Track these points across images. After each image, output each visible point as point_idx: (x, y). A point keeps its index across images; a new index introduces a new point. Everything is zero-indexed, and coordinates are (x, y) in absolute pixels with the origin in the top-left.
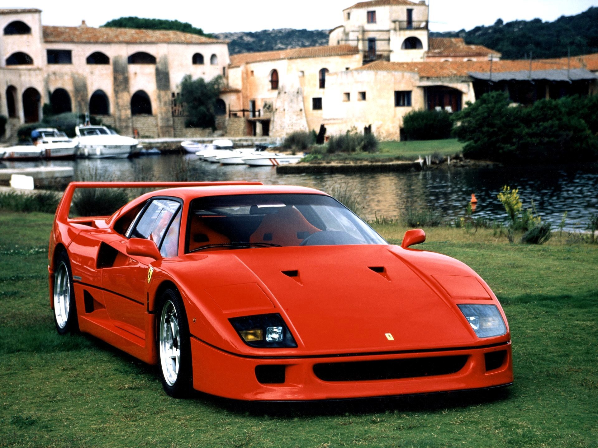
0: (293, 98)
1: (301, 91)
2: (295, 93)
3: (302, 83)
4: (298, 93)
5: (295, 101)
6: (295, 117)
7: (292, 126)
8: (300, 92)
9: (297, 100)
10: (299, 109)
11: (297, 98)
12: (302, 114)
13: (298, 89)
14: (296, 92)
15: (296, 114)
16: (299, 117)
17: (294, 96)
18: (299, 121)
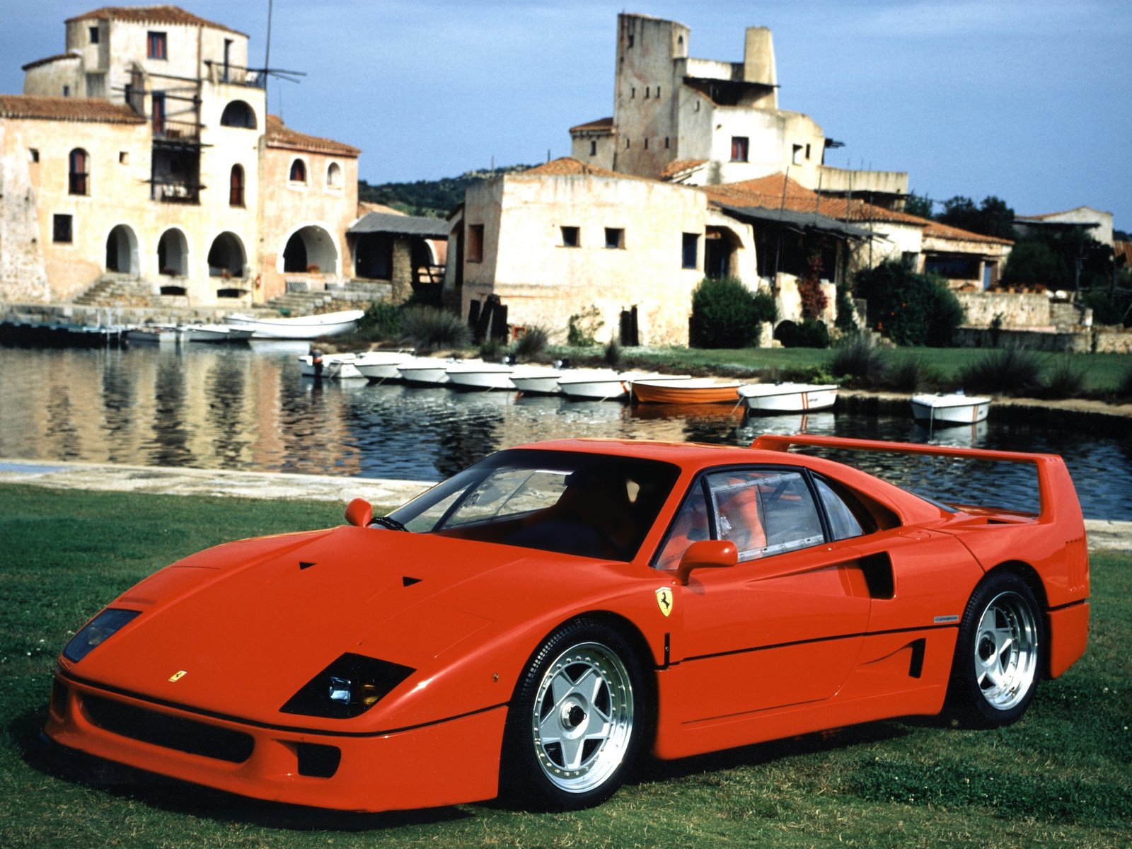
0: (16, 209)
1: (33, 196)
2: (22, 201)
3: (35, 179)
4: (27, 199)
5: (23, 219)
6: (22, 258)
7: (16, 276)
8: (31, 198)
9: (26, 218)
10: (28, 240)
11: (26, 210)
12: (36, 250)
13: (29, 191)
14: (24, 196)
15: (25, 249)
16: (30, 257)
17: (19, 205)
18: (29, 267)
